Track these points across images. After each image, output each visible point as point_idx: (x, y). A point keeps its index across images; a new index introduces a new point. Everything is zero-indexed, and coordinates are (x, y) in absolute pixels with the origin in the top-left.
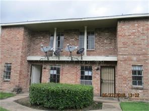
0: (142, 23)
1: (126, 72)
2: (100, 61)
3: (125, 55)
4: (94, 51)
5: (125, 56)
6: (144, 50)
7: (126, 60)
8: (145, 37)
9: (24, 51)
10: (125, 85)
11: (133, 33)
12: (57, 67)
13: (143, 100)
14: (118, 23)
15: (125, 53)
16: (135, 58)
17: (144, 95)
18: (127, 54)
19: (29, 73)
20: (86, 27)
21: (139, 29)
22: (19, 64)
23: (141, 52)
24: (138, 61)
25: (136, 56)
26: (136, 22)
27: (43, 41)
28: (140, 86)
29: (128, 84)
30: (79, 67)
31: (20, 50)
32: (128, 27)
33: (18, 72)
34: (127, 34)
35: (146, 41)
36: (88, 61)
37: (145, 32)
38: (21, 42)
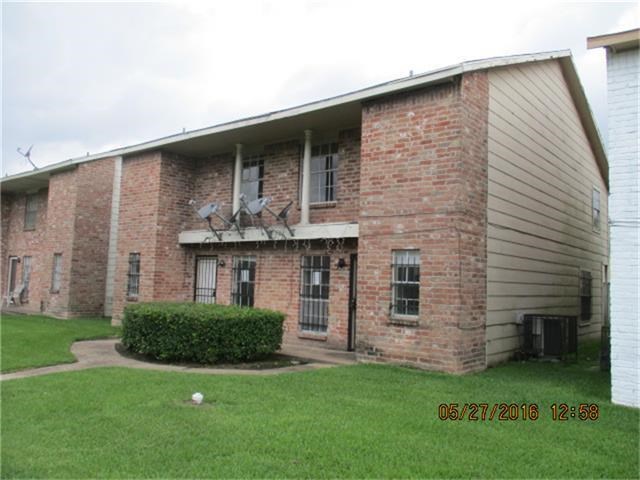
0: (427, 104)
1: (376, 272)
2: (335, 240)
3: (375, 218)
4: (334, 206)
5: (375, 222)
6: (425, 199)
7: (376, 234)
8: (432, 154)
9: (166, 219)
10: (372, 314)
11: (400, 145)
12: (250, 260)
13: (415, 359)
14: (364, 114)
15: (376, 213)
16: (400, 226)
17: (418, 343)
18: (382, 213)
19: (192, 280)
20: (308, 133)
21: (418, 127)
22: (153, 255)
23: (417, 203)
24: (409, 234)
25: (403, 219)
26: (409, 105)
27: (218, 184)
28: (413, 317)
29: (380, 308)
30: (297, 260)
31: (155, 217)
32: (387, 123)
33: (152, 276)
34: (384, 149)
35: (433, 168)
36: (307, 240)
37: (434, 135)
38: (157, 194)
